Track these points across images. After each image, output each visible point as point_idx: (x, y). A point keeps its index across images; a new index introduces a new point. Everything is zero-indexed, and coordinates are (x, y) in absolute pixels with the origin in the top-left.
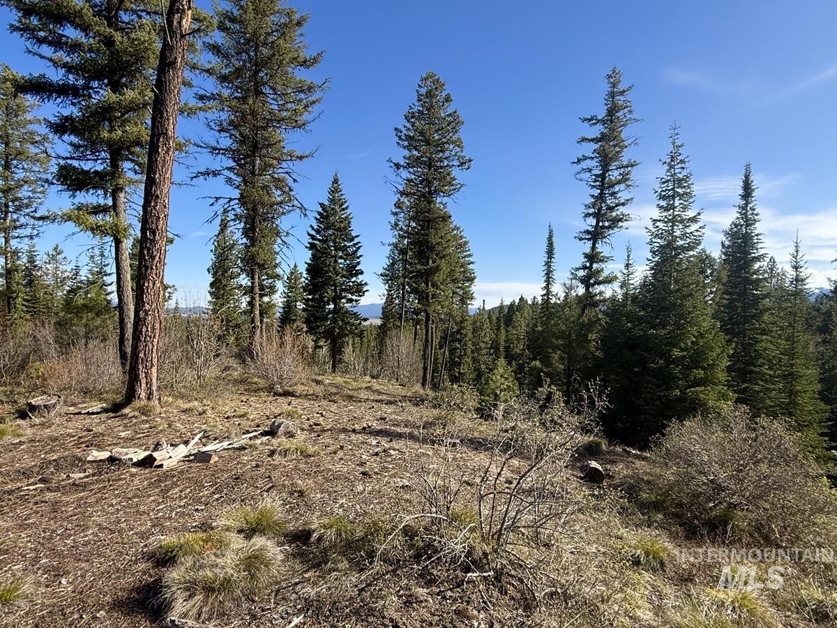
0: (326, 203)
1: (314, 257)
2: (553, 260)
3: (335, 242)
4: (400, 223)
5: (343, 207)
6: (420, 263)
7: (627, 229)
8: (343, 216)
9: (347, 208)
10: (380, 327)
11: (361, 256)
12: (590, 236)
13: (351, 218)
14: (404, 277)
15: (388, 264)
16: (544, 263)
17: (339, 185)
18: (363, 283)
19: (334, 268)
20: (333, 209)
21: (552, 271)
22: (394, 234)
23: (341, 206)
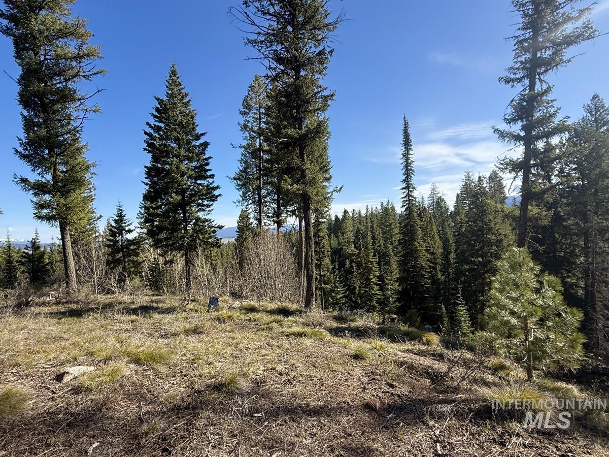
1: (155, 161)
2: (410, 151)
4: (250, 125)
5: (185, 101)
9: (189, 102)
16: (401, 156)
17: (178, 78)
18: (214, 186)
20: (172, 104)
21: (410, 164)
22: (244, 136)
23: (182, 100)
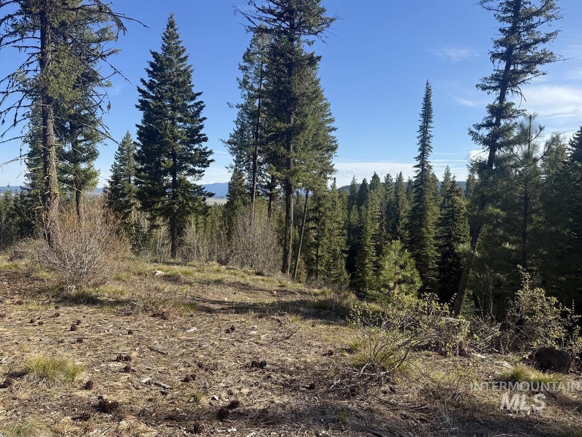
0: (160, 52)
1: (147, 119)
2: (430, 124)
3: (172, 100)
4: (250, 81)
5: (182, 57)
6: (281, 120)
7: (544, 74)
8: (182, 69)
9: (185, 58)
10: (226, 206)
11: (204, 119)
12: (497, 84)
13: (192, 71)
14: (256, 144)
15: (236, 130)
16: (418, 129)
17: (175, 30)
18: (208, 150)
19: (172, 131)
20: (168, 59)
21: (428, 138)
22: (243, 93)
23: (179, 56)
